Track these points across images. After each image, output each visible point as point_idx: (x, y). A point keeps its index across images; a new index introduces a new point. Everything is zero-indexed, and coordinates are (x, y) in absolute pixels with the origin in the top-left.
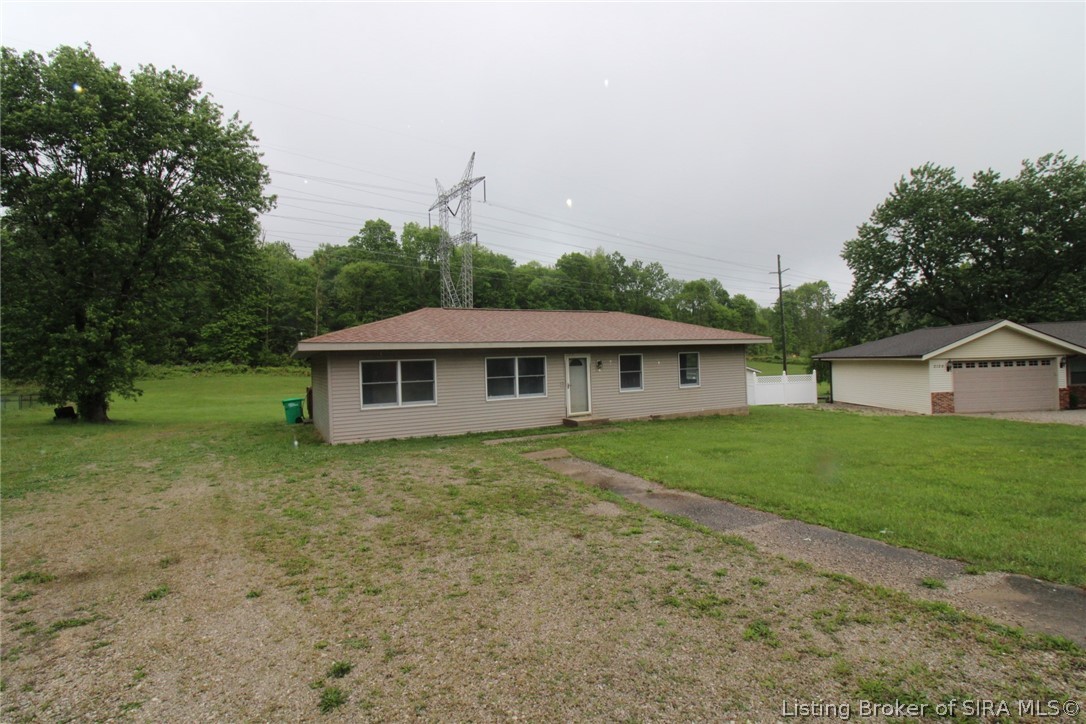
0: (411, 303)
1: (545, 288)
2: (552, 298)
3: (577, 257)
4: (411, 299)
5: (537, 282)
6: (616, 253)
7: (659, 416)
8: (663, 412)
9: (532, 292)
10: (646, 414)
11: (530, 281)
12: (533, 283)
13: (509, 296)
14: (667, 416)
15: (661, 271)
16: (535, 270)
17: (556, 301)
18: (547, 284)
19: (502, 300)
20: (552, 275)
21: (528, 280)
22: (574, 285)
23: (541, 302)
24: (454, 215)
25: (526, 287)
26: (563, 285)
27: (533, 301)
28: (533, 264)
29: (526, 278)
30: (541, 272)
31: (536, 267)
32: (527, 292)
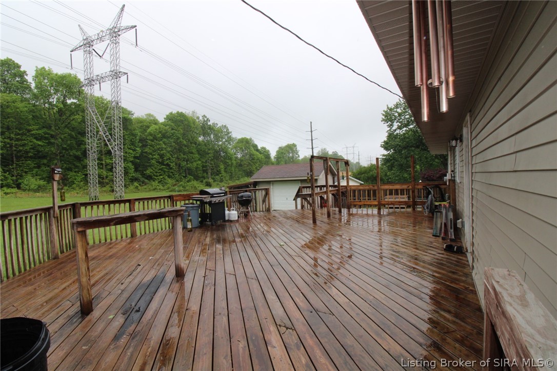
0: (45, 133)
1: (160, 132)
2: (165, 140)
3: (181, 115)
4: (45, 130)
5: (153, 128)
6: (204, 116)
9: (150, 134)
11: (148, 127)
12: (151, 128)
13: (135, 135)
15: (228, 130)
16: (151, 120)
17: (168, 142)
18: (161, 129)
19: (128, 137)
20: (164, 124)
21: (146, 126)
22: (180, 132)
23: (157, 142)
24: (100, 56)
25: (145, 130)
26: (172, 131)
27: (152, 141)
28: (149, 115)
29: (145, 124)
30: (155, 122)
31: (151, 118)
32: (146, 134)
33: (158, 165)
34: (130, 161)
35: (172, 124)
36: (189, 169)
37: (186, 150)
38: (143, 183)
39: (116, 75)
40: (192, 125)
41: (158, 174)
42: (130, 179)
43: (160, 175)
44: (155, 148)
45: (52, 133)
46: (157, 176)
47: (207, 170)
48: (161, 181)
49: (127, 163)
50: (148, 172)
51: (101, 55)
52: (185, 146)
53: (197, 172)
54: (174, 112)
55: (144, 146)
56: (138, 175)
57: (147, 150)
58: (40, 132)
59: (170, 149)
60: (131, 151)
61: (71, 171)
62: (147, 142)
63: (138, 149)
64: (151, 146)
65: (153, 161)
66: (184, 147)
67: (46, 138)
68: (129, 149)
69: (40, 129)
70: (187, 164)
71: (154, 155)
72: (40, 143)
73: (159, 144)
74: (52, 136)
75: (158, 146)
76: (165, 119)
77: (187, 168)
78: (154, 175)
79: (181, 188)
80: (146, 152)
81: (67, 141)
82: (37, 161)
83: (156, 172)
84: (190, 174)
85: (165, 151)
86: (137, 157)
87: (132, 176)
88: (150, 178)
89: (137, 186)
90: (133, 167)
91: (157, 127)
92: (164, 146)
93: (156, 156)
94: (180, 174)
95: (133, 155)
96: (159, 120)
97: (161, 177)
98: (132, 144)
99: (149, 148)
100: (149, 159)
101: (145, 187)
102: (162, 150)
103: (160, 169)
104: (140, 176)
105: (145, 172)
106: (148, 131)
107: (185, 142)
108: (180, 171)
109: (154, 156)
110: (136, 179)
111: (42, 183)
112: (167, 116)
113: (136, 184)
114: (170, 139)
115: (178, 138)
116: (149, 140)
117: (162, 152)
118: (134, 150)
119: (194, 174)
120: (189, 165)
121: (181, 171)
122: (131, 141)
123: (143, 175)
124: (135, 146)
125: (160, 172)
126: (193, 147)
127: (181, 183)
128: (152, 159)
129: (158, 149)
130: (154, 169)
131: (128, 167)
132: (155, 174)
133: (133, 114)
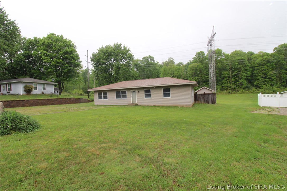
7: (155, 105)
8: (157, 104)
9: (257, 63)
10: (152, 104)
14: (158, 105)
17: (270, 65)
19: (243, 68)
23: (262, 66)
27: (258, 67)
28: (261, 52)
32: (255, 64)
33: (262, 79)
34: (244, 79)
44: (260, 70)
46: (262, 85)
49: (242, 80)
55: (253, 70)
56: (249, 85)
57: (255, 72)
59: (271, 69)
60: (245, 74)
62: (255, 68)
63: (249, 72)
64: (257, 69)
65: (259, 77)
68: (243, 73)
73: (263, 68)
85: (267, 71)
86: (249, 76)
87: (245, 86)
88: (257, 86)
90: (246, 81)
92: (267, 68)
93: (261, 74)
95: (245, 76)
98: (246, 70)
103: (264, 81)
105: (254, 83)
106: (255, 62)
109: (259, 75)
110: (247, 87)
116: (256, 67)
117: (265, 72)
123: (252, 85)
129: (262, 70)
130: (260, 81)
131: (243, 82)
132: (260, 84)
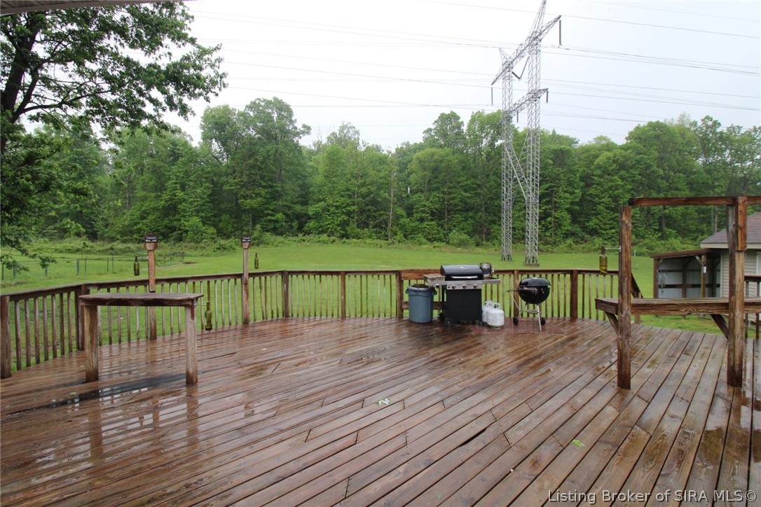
0: (473, 184)
1: (615, 161)
2: (623, 172)
4: (473, 180)
5: (603, 157)
6: (707, 117)
9: (599, 167)
11: (597, 157)
12: (601, 157)
13: (574, 172)
16: (603, 145)
17: (628, 175)
18: (617, 157)
19: (565, 176)
20: (624, 148)
21: (594, 156)
22: (651, 156)
23: (609, 177)
24: (519, 78)
25: (592, 162)
26: (638, 157)
27: (600, 176)
28: (601, 138)
29: (592, 153)
30: (609, 147)
31: (603, 142)
32: (593, 167)
33: (608, 213)
35: (639, 145)
36: (668, 217)
37: (664, 184)
38: (582, 240)
39: (535, 96)
40: (679, 140)
41: (608, 227)
42: (565, 234)
43: (611, 228)
44: (606, 186)
45: (479, 183)
46: (605, 230)
47: (710, 217)
48: (613, 237)
49: (560, 212)
50: (591, 224)
51: (519, 76)
52: (662, 178)
53: (684, 223)
54: (643, 124)
55: (588, 186)
56: (577, 228)
57: (592, 191)
58: (469, 182)
59: (630, 187)
60: (567, 195)
61: (495, 224)
62: (593, 179)
63: (577, 191)
64: (597, 184)
65: (601, 207)
66: (659, 181)
67: (474, 189)
68: (565, 192)
69: (467, 179)
70: (665, 209)
71: (603, 198)
72: (467, 195)
73: (611, 181)
74: (479, 186)
75: (610, 184)
76: (627, 139)
77: (665, 214)
78: (601, 228)
79: (645, 250)
80: (590, 195)
81: (492, 189)
82: (465, 214)
83: (605, 224)
84: (668, 226)
85: (621, 191)
86: (576, 202)
88: (594, 232)
89: (570, 244)
90: (569, 216)
91: (610, 154)
92: (620, 182)
93: (606, 200)
94: (650, 225)
95: (570, 201)
96: (615, 142)
97: (613, 231)
98: (570, 185)
99: (596, 188)
100: (595, 204)
101: (583, 245)
102: (618, 189)
103: (611, 219)
104: (579, 229)
105: (587, 224)
106: (595, 163)
107: (661, 172)
108: (648, 220)
109: (603, 200)
110: (573, 234)
111: (465, 237)
112: (631, 133)
113: (570, 241)
114: (633, 171)
115: (648, 166)
116: (596, 176)
117: (616, 192)
118: (572, 193)
119: (679, 226)
120: (667, 211)
121: (651, 221)
122: (568, 180)
123: (584, 228)
124: (573, 187)
125: (611, 224)
126: (680, 177)
127: (647, 241)
128: (599, 204)
129: (610, 188)
130: (602, 219)
131: (562, 217)
132: (603, 226)
133: (577, 142)
